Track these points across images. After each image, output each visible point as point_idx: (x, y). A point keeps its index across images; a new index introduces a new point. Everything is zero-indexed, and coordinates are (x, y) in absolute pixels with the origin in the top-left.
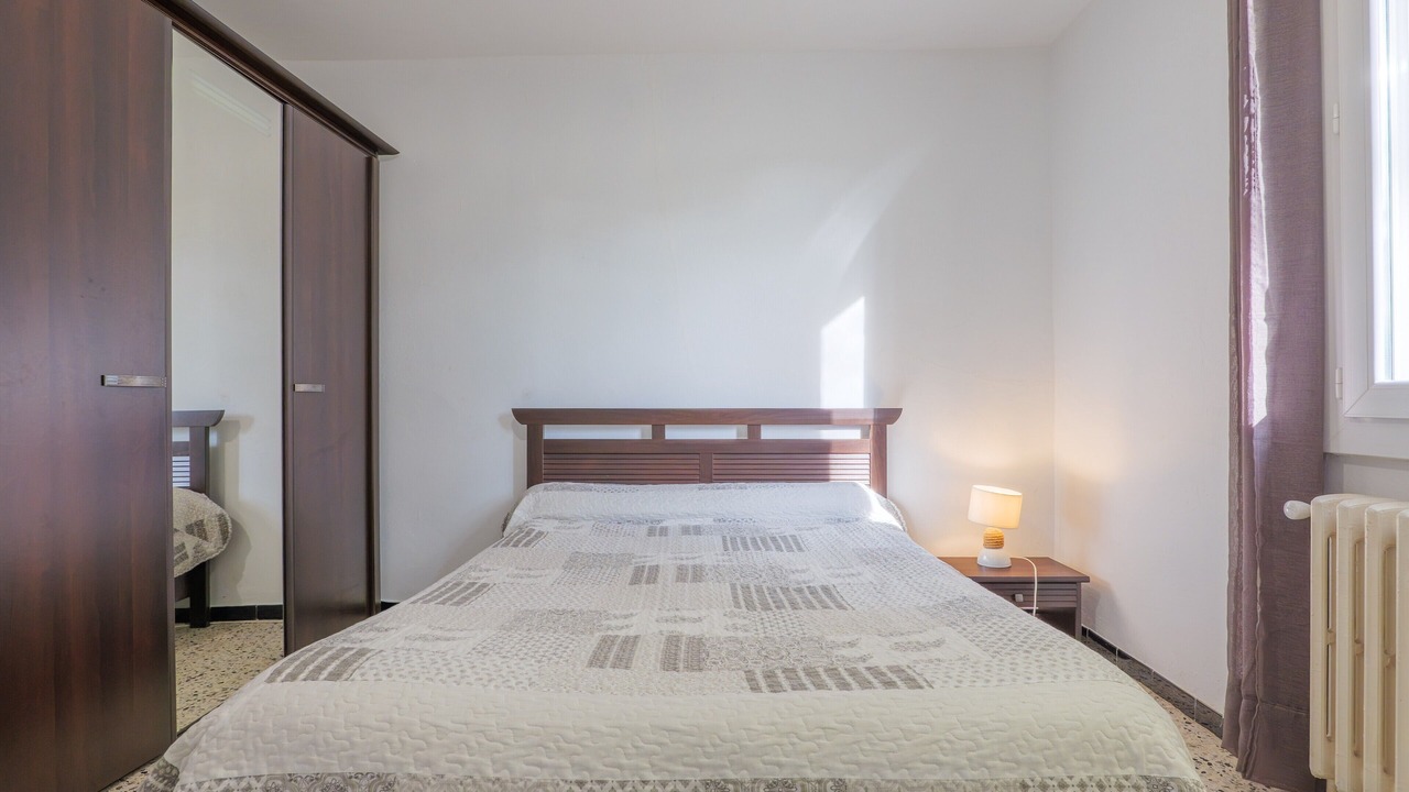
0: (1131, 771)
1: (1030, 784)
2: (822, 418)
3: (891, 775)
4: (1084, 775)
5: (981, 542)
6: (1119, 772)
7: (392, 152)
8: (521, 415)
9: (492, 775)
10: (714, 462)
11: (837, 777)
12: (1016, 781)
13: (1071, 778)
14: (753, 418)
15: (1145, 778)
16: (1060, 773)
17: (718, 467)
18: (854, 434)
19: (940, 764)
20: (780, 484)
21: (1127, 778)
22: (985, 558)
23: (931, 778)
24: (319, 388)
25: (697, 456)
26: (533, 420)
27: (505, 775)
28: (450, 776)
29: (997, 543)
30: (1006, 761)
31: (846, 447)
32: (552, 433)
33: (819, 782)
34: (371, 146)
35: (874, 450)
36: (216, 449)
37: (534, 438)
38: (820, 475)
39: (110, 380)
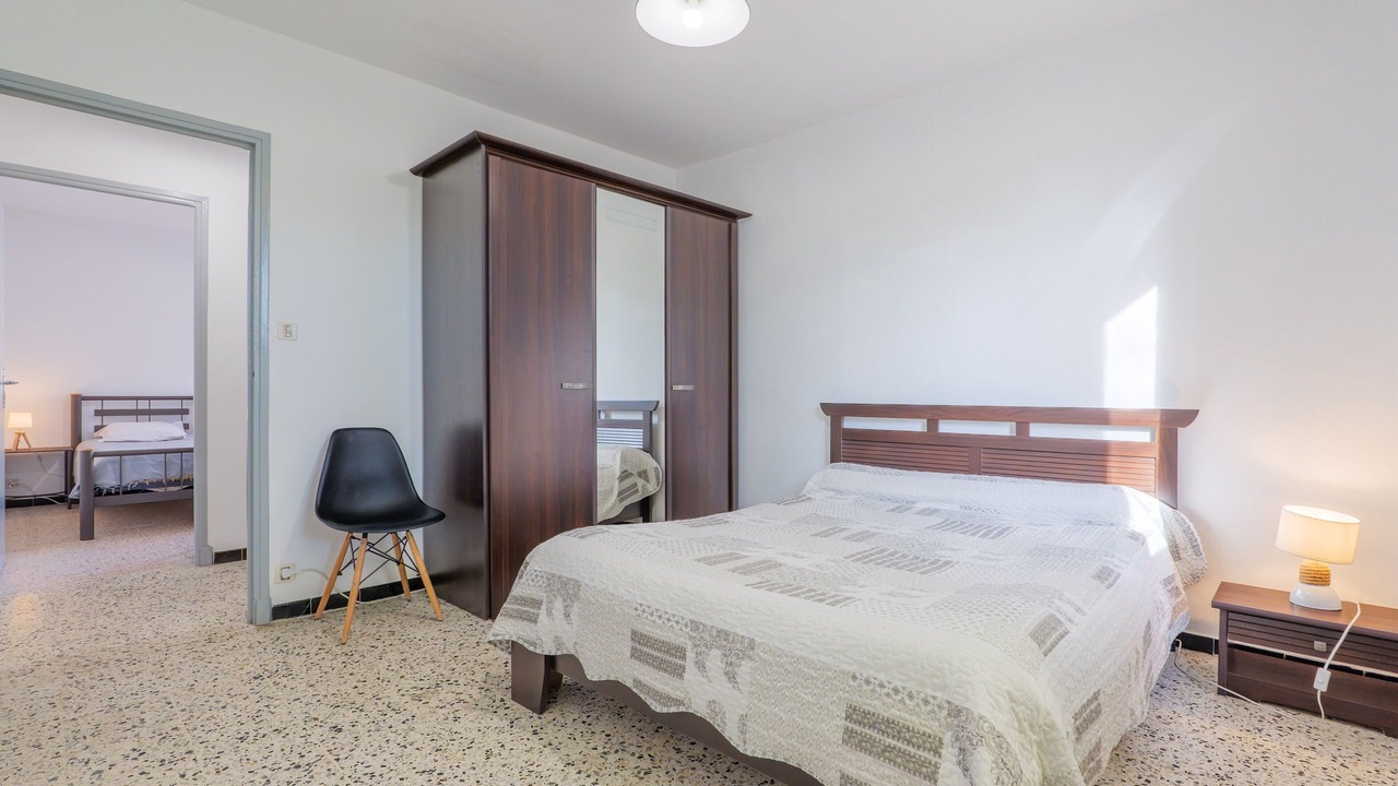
0: (939, 694)
1: (858, 676)
2: (1101, 418)
3: (778, 644)
4: (899, 684)
5: (1297, 575)
6: (929, 692)
7: (748, 215)
8: (826, 408)
9: (611, 591)
10: (983, 455)
11: (752, 637)
12: (849, 672)
13: (889, 683)
14: (1022, 416)
15: (949, 702)
16: (882, 676)
17: (987, 461)
18: (1142, 436)
19: (807, 646)
20: (1022, 480)
21: (934, 698)
22: (1299, 592)
23: (798, 653)
24: (689, 388)
25: (966, 449)
26: (836, 412)
27: (615, 593)
28: (598, 588)
29: (1319, 578)
30: (847, 657)
31: (1129, 450)
32: (851, 423)
33: (743, 637)
34: (731, 216)
35: (1160, 456)
36: (656, 425)
37: (836, 426)
38: (1100, 478)
39: (566, 385)
